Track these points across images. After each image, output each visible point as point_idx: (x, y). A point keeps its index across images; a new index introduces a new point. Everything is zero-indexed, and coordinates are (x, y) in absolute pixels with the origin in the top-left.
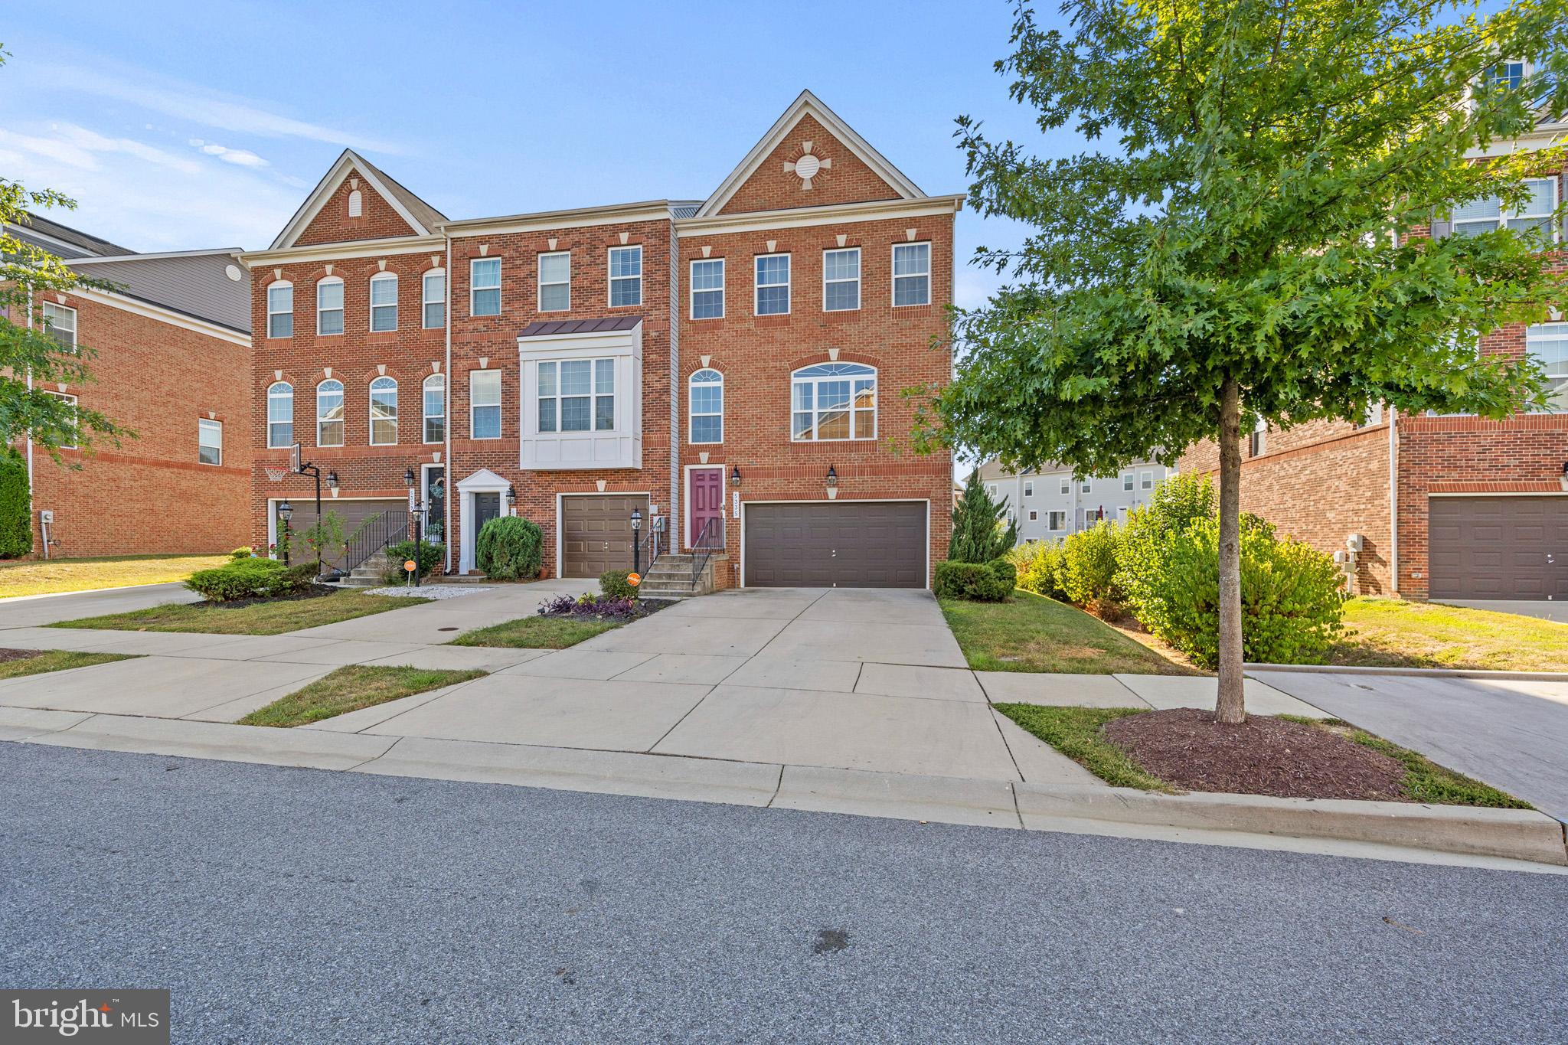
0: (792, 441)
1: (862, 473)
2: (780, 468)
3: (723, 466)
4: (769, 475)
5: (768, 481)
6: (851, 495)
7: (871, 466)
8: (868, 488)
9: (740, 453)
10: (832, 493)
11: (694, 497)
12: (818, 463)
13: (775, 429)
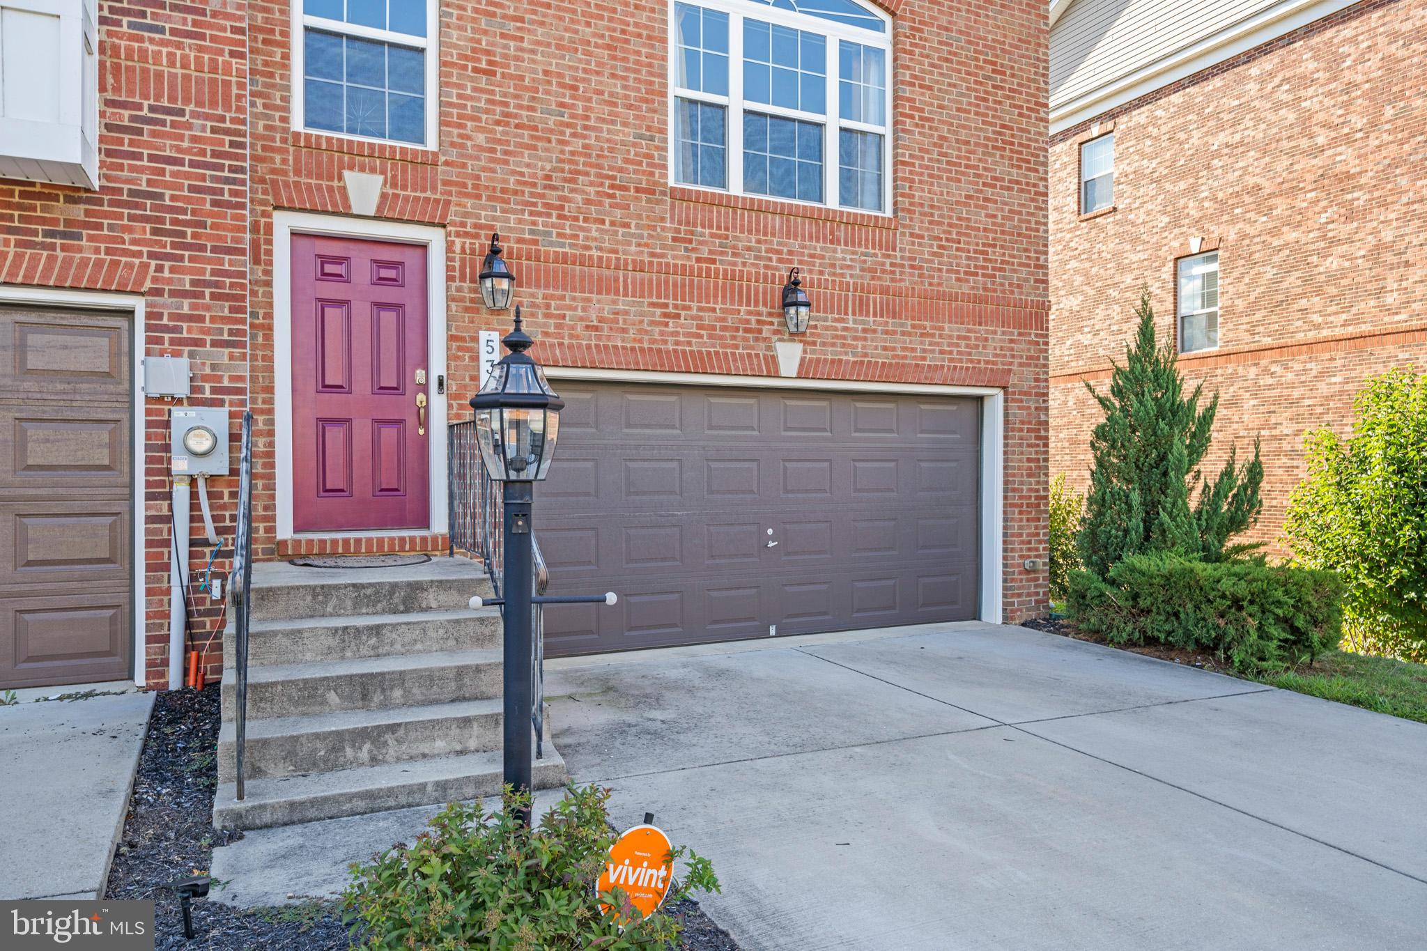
0: (671, 182)
1: (862, 307)
2: (639, 267)
3: (435, 238)
4: (603, 286)
5: (602, 305)
6: (836, 369)
7: (885, 291)
8: (874, 348)
9: (501, 196)
10: (789, 356)
11: (310, 341)
12: (749, 264)
13: (624, 134)
